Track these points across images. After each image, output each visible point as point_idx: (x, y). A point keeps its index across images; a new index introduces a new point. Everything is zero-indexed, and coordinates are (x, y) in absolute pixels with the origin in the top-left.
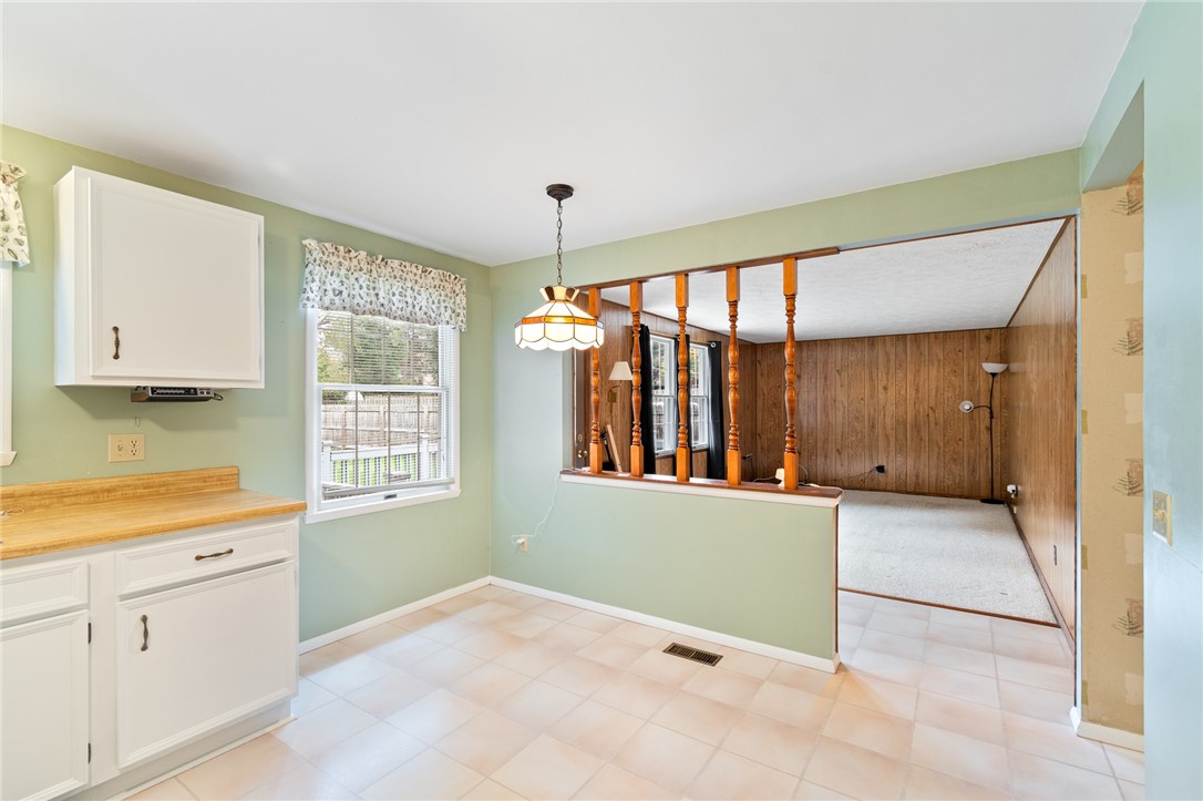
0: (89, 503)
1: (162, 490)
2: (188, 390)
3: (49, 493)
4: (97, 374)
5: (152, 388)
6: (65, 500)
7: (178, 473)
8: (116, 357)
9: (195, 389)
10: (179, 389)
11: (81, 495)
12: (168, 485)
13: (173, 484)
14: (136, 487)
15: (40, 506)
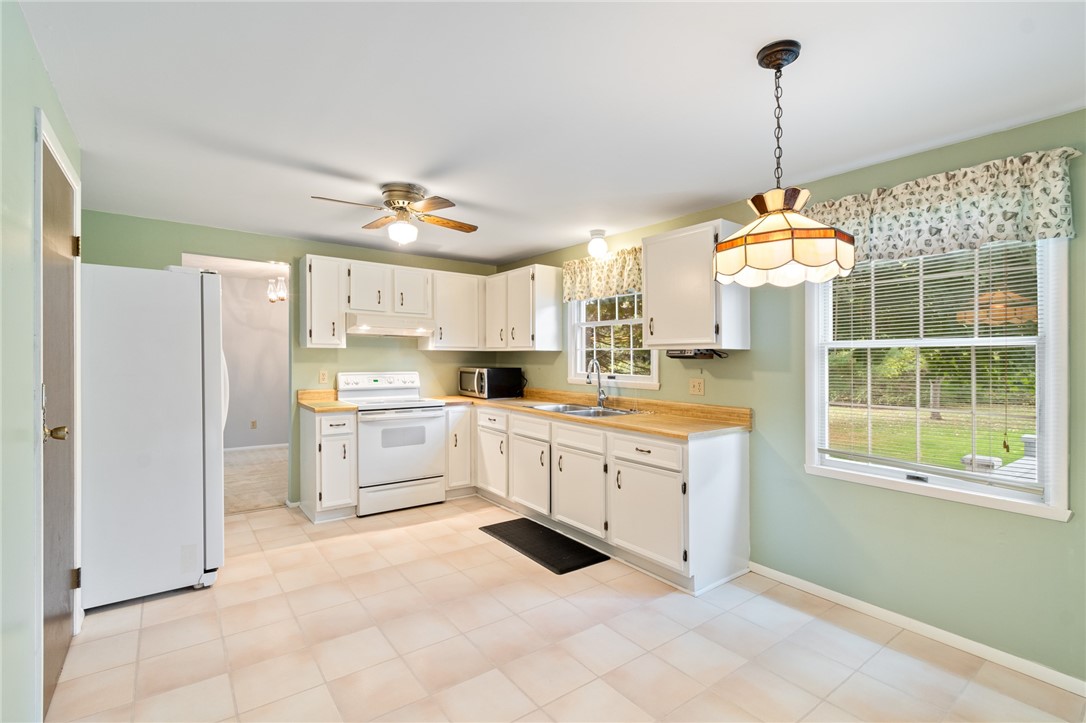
1: (709, 416)
5: (667, 350)
8: (652, 334)
11: (677, 410)
12: (712, 413)
13: (714, 413)
14: (698, 411)
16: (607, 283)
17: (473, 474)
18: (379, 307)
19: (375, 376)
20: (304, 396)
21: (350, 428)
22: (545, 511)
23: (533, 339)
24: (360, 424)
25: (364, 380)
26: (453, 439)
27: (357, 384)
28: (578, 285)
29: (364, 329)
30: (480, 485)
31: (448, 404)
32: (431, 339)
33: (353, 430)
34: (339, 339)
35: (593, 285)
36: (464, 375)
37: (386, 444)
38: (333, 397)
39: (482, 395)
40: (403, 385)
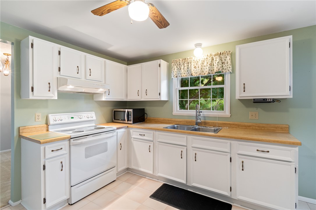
0: (244, 129)
1: (263, 128)
2: (264, 99)
3: (236, 125)
4: (240, 96)
5: (254, 99)
6: (240, 127)
7: (268, 124)
8: (244, 91)
9: (266, 99)
10: (261, 99)
11: (243, 126)
12: (264, 127)
13: (266, 127)
14: (256, 126)
15: (235, 127)
16: (202, 69)
17: (129, 162)
18: (78, 76)
19: (72, 115)
20: (25, 131)
21: (66, 151)
22: (184, 182)
23: (160, 95)
24: (72, 147)
25: (65, 118)
26: (119, 145)
27: (61, 120)
28: (182, 70)
29: (70, 88)
30: (133, 167)
31: (118, 128)
32: (104, 94)
33: (67, 152)
34: (53, 93)
35: (192, 70)
36: (116, 112)
37: (87, 156)
38: (45, 129)
39: (129, 122)
40: (87, 119)
